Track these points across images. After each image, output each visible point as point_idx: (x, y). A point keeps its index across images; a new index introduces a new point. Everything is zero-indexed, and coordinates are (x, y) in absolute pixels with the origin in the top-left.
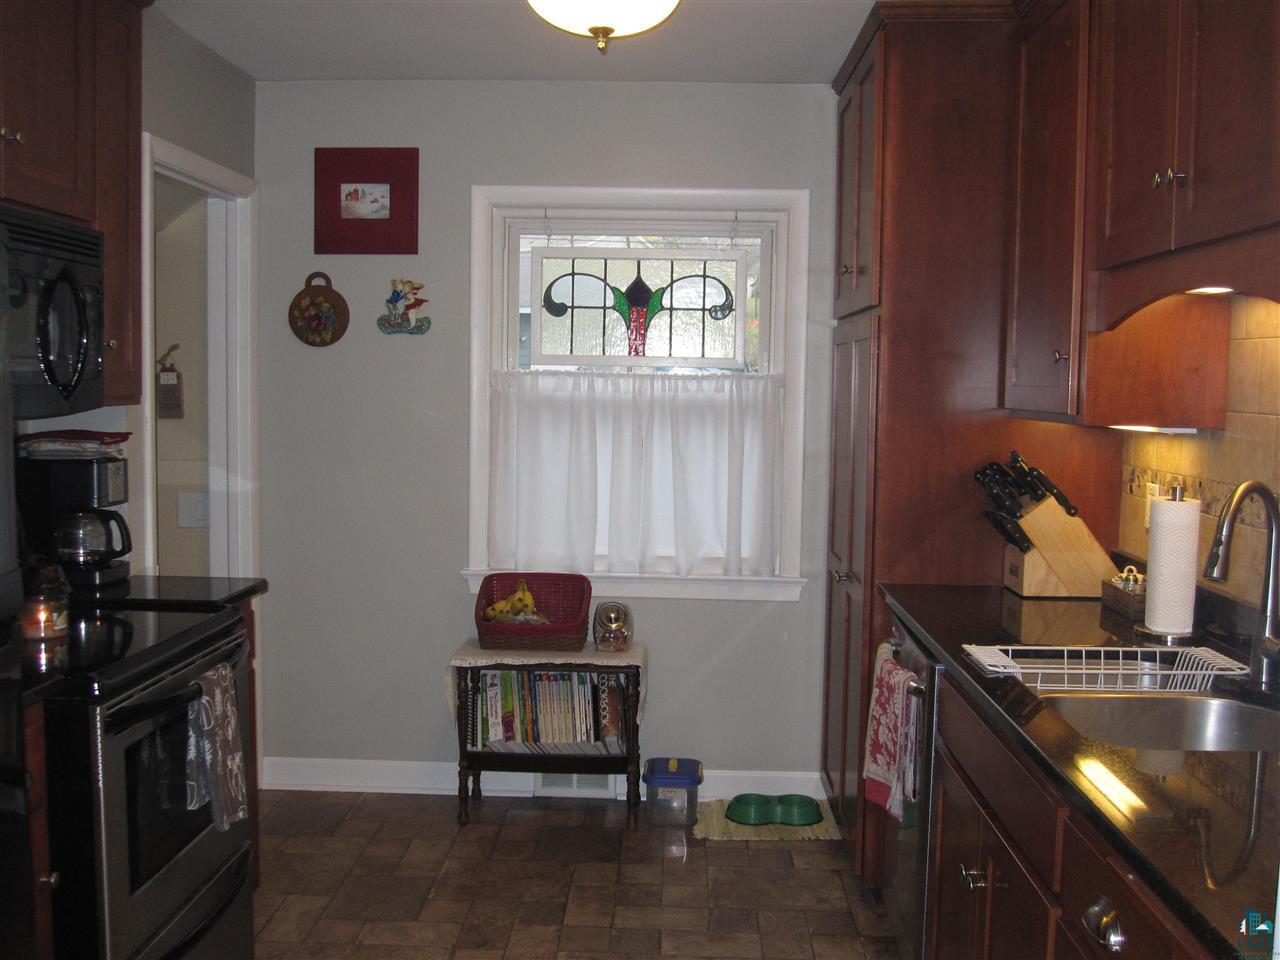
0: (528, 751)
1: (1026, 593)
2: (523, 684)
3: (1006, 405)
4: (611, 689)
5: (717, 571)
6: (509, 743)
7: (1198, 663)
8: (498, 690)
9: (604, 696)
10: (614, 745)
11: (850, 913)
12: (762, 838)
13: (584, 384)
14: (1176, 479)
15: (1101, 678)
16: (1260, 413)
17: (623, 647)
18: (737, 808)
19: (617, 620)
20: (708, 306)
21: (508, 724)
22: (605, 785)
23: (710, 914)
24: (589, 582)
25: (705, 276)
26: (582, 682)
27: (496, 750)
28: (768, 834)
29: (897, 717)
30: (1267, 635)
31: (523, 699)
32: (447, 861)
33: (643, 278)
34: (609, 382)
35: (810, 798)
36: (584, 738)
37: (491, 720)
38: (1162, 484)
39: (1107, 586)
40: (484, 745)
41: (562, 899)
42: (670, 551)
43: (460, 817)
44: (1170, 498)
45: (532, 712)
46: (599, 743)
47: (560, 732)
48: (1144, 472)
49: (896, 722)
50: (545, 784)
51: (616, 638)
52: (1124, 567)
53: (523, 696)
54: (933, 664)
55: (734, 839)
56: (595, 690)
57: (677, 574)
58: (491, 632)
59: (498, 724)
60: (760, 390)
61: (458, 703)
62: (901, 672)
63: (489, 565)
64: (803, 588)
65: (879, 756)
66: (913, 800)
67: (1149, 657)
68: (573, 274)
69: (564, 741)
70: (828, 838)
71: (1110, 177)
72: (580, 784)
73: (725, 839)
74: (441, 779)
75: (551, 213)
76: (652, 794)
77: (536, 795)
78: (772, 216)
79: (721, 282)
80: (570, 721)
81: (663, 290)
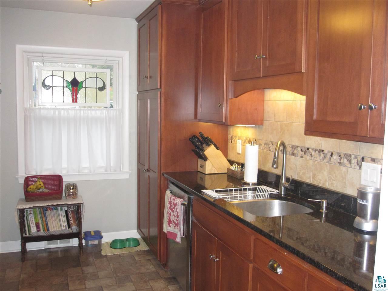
0: (45, 234)
1: (206, 173)
2: (41, 212)
3: (198, 118)
4: (72, 211)
5: (103, 170)
6: (39, 232)
7: (264, 191)
8: (33, 215)
9: (70, 214)
10: (74, 229)
11: (157, 272)
12: (124, 253)
13: (57, 112)
14: (247, 139)
15: (243, 197)
16: (274, 121)
17: (75, 197)
18: (114, 244)
19: (73, 189)
20: (97, 87)
21: (38, 226)
22: (69, 242)
23: (115, 279)
24: (62, 177)
25: (96, 77)
26: (62, 210)
27: (34, 235)
28: (125, 251)
29: (178, 212)
30: (283, 182)
31: (42, 217)
32: (22, 275)
33: (76, 78)
34: (66, 112)
35: (135, 238)
36: (65, 228)
37: (31, 225)
38: (242, 140)
39: (229, 169)
40: (29, 234)
41: (66, 282)
42: (87, 165)
43: (22, 259)
44: (250, 144)
45: (46, 221)
46: (70, 229)
47: (56, 227)
48: (236, 137)
49: (177, 214)
50: (48, 244)
51: (73, 195)
52: (233, 164)
53: (42, 216)
54: (190, 196)
55: (115, 254)
56: (66, 212)
57: (91, 173)
58: (29, 196)
59: (34, 226)
60: (115, 113)
61: (19, 221)
62: (178, 199)
63: (26, 174)
64: (130, 174)
65: (171, 224)
66: (183, 237)
67: (250, 189)
68: (52, 76)
69: (58, 230)
70: (144, 250)
71: (236, 54)
72: (60, 243)
73: (112, 254)
74: (15, 247)
75: (44, 55)
76: (87, 243)
77: (46, 248)
78: (117, 59)
79: (101, 79)
80: (59, 223)
81: (83, 81)
